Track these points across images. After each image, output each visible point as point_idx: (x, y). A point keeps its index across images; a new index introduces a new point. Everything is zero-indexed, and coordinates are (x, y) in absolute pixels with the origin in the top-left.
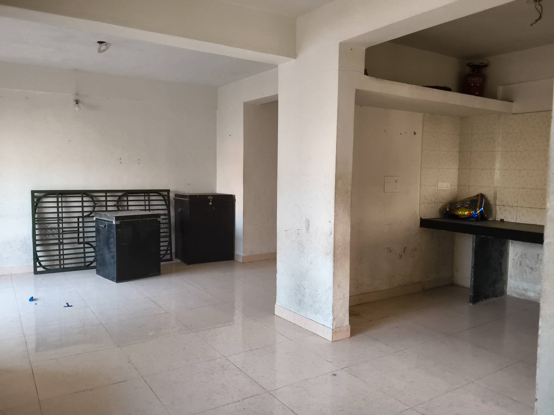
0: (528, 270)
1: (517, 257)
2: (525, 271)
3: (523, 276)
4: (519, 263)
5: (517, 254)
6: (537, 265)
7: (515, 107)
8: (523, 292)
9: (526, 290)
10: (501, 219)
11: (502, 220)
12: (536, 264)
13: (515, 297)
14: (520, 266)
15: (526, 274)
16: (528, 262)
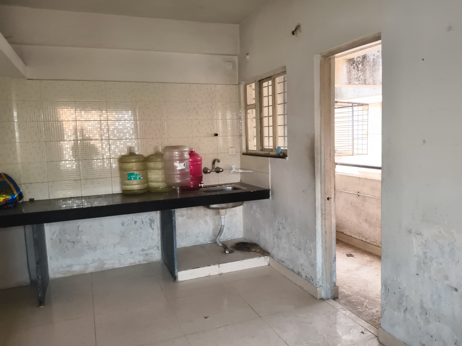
0: (70, 245)
1: (55, 236)
2: (67, 247)
3: (65, 252)
4: (58, 241)
5: (55, 232)
6: (79, 237)
7: (28, 72)
8: (68, 269)
9: (70, 266)
10: (29, 199)
11: (32, 200)
12: (77, 237)
13: (60, 278)
14: (60, 243)
15: (68, 250)
16: (68, 237)
